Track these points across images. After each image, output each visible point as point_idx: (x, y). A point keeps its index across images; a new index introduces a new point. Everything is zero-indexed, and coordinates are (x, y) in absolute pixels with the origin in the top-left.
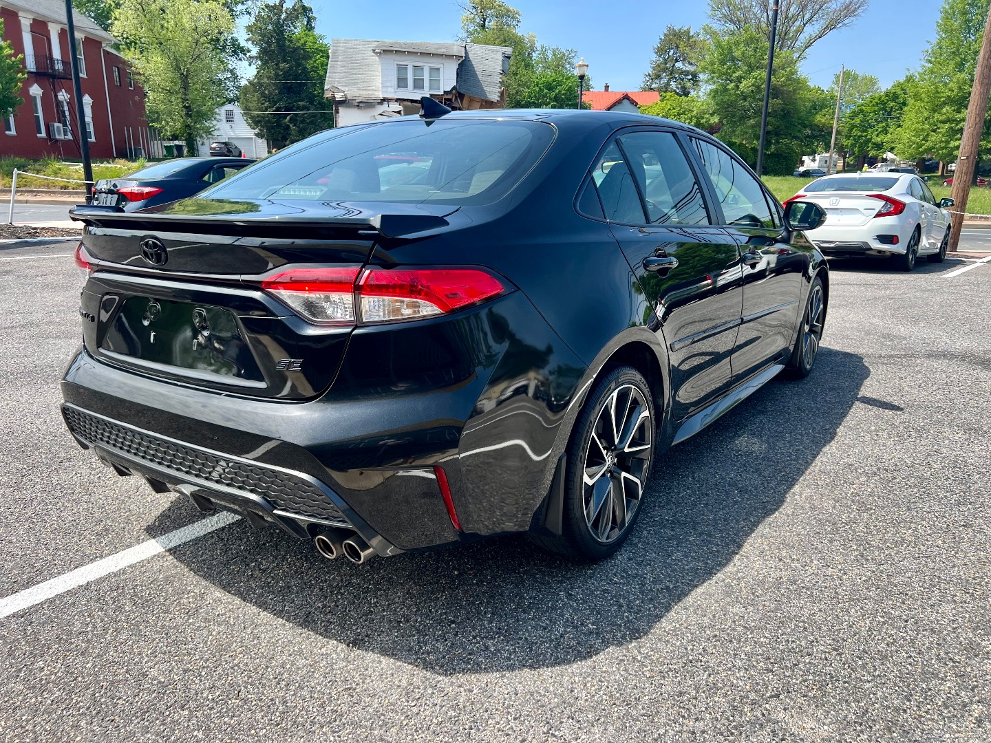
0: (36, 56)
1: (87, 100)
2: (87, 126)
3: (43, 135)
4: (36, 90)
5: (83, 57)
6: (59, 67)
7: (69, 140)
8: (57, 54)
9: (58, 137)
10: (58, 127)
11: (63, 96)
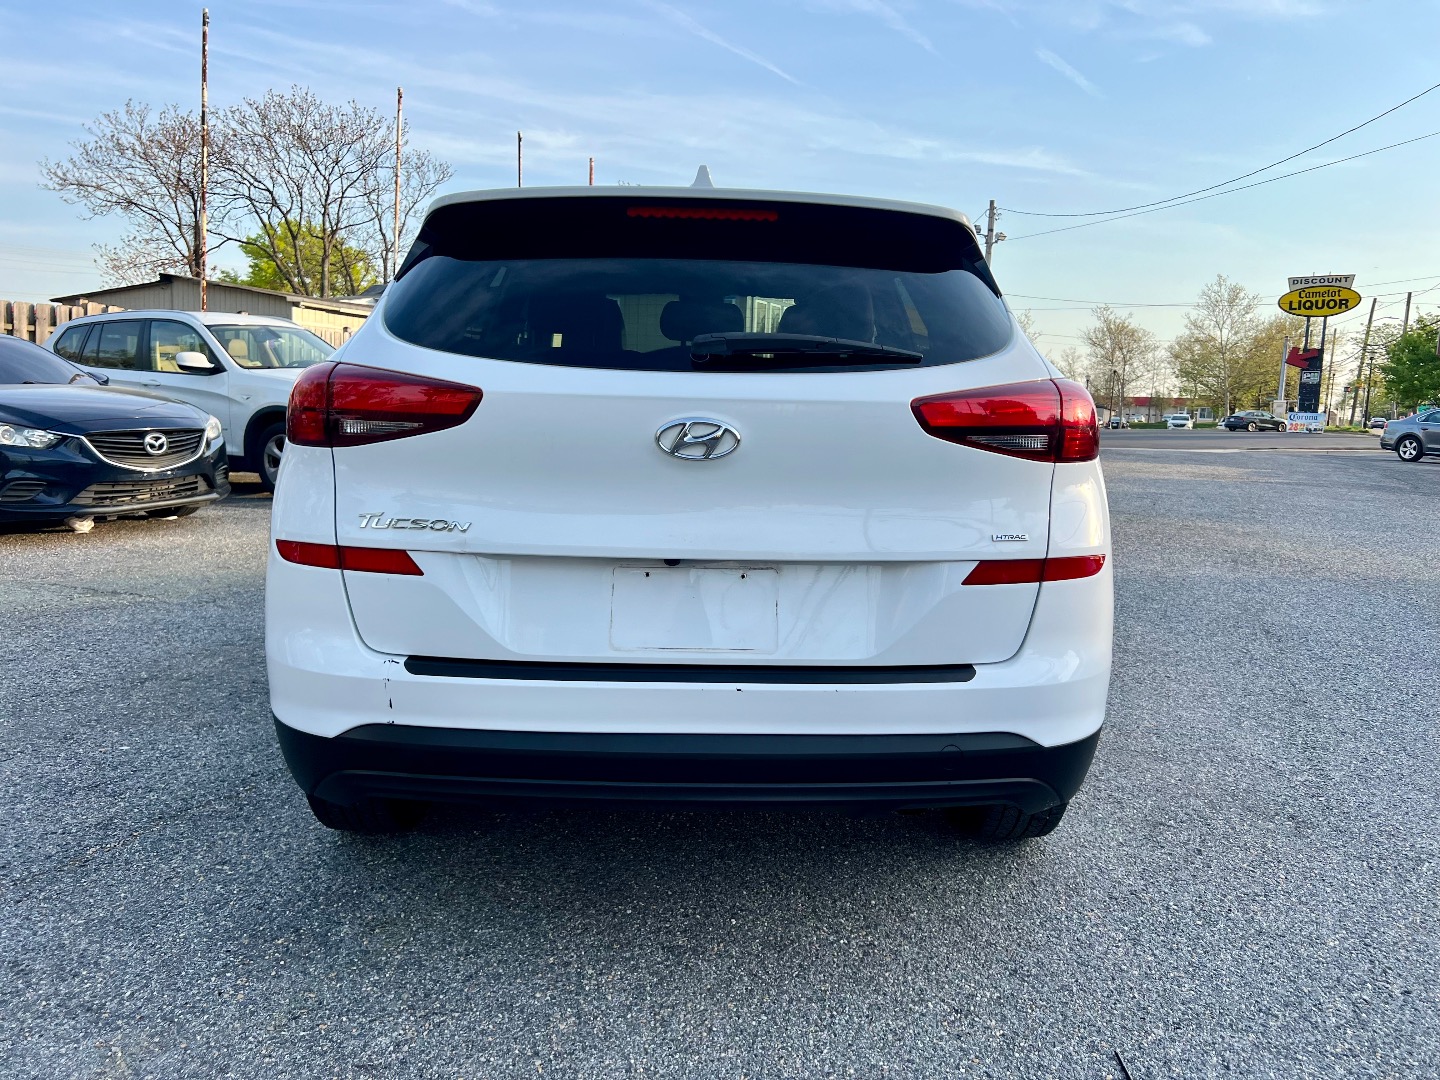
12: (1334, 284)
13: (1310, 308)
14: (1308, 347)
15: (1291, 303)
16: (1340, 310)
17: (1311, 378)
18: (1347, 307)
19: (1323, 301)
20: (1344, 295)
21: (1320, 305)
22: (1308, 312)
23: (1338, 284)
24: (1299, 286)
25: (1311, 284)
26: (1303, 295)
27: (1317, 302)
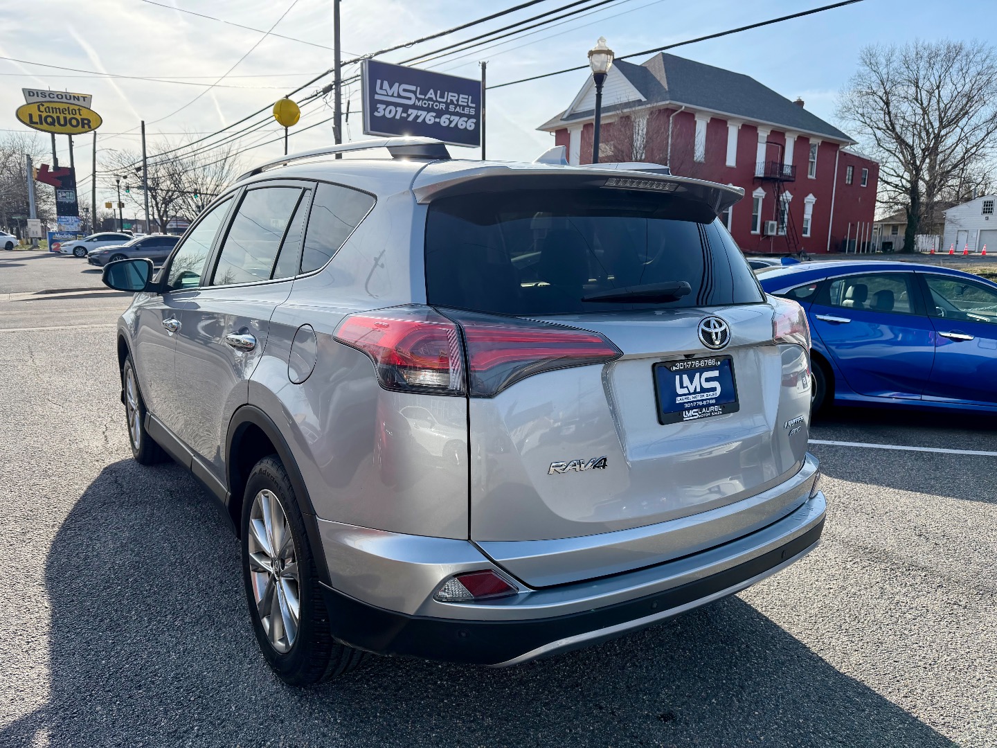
0: (767, 162)
1: (810, 199)
2: (805, 222)
3: (758, 231)
4: (759, 193)
5: (816, 161)
6: (787, 171)
7: (781, 236)
8: (788, 160)
9: (770, 233)
10: (772, 225)
11: (787, 196)
12: (72, 101)
13: (52, 124)
14: (60, 165)
15: (31, 116)
16: (84, 130)
17: (66, 197)
18: (90, 127)
19: (65, 118)
20: (85, 114)
21: (62, 122)
22: (52, 128)
23: (76, 102)
24: (35, 99)
25: (48, 99)
26: (42, 109)
27: (58, 117)
